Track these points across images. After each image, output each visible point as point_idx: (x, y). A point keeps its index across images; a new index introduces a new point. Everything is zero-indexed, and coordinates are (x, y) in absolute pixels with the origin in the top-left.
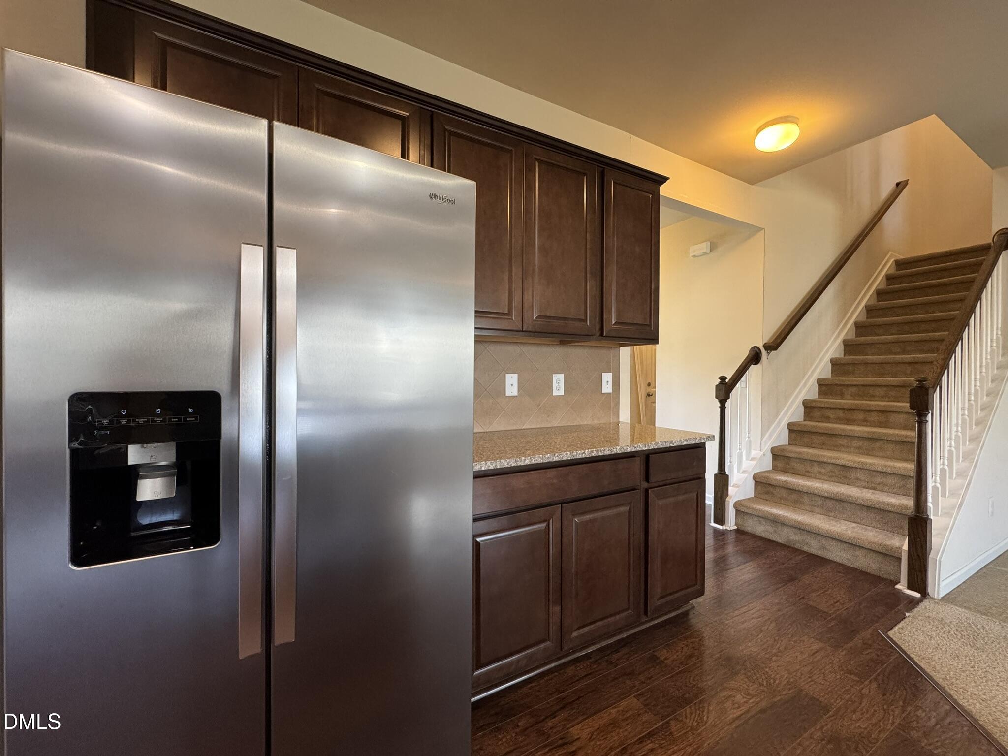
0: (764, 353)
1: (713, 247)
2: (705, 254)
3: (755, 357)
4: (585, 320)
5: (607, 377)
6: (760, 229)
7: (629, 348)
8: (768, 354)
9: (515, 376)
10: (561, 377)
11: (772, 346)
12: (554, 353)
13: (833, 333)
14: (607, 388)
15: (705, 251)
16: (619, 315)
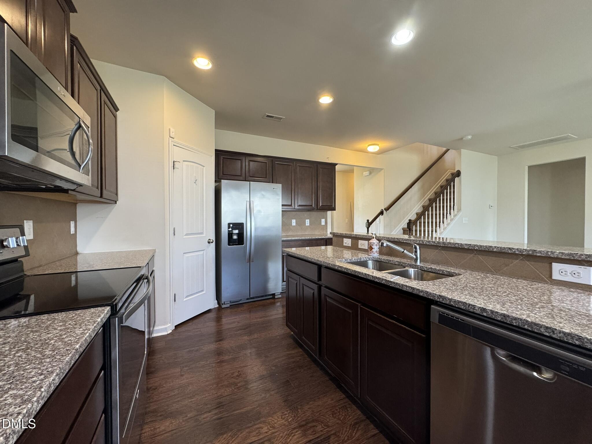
0: (385, 211)
1: (370, 173)
2: (368, 176)
3: (382, 213)
4: (312, 205)
5: (323, 221)
6: (382, 169)
7: (331, 211)
8: (386, 211)
9: (295, 220)
10: (308, 220)
11: (387, 209)
12: (306, 214)
13: (418, 204)
14: (323, 223)
15: (367, 175)
16: (322, 204)
